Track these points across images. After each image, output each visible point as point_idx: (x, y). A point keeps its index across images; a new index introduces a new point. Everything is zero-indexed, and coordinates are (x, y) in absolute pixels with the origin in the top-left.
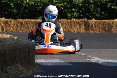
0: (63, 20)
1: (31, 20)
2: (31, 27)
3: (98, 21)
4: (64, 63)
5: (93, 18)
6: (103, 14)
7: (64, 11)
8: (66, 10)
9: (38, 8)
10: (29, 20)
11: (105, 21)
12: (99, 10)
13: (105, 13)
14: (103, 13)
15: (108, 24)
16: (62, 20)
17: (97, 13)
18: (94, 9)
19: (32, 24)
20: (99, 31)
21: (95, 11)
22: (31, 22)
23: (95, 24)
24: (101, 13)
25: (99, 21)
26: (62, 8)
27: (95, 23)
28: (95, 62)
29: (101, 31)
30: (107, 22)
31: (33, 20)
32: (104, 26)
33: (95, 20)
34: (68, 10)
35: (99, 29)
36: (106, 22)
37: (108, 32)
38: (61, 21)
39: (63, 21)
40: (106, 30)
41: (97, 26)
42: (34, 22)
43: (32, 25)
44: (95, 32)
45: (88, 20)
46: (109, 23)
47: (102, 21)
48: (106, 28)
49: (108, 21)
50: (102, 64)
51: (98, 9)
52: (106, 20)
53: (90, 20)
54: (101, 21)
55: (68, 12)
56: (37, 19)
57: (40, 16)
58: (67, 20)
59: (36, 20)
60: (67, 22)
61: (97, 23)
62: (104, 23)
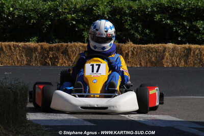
0: (76, 43)
1: (17, 44)
2: (18, 56)
3: (137, 45)
4: (79, 120)
5: (128, 41)
6: (146, 33)
7: (78, 27)
8: (81, 26)
9: (30, 22)
10: (15, 43)
11: (150, 45)
12: (140, 27)
13: (151, 32)
14: (147, 31)
15: (156, 51)
16: (73, 43)
17: (135, 32)
18: (130, 25)
19: (20, 50)
20: (140, 64)
21: (132, 28)
22: (18, 46)
23: (132, 52)
24: (143, 31)
25: (140, 47)
26: (74, 23)
27: (132, 49)
28: (133, 119)
29: (143, 64)
30: (154, 48)
31: (21, 44)
32: (148, 55)
33: (133, 45)
34: (84, 26)
35: (140, 61)
36: (152, 48)
37: (156, 65)
38: (71, 46)
39: (75, 45)
40: (152, 62)
41: (136, 55)
42: (23, 48)
43: (19, 53)
44: (133, 66)
45: (121, 44)
46: (158, 49)
47: (146, 46)
48: (153, 59)
49: (156, 45)
50: (146, 123)
51: (138, 25)
52: (153, 44)
53: (123, 44)
54: (143, 46)
55: (84, 30)
56: (28, 41)
57: (34, 37)
58: (82, 44)
59: (27, 43)
60: (83, 47)
61: (135, 50)
62: (149, 50)
